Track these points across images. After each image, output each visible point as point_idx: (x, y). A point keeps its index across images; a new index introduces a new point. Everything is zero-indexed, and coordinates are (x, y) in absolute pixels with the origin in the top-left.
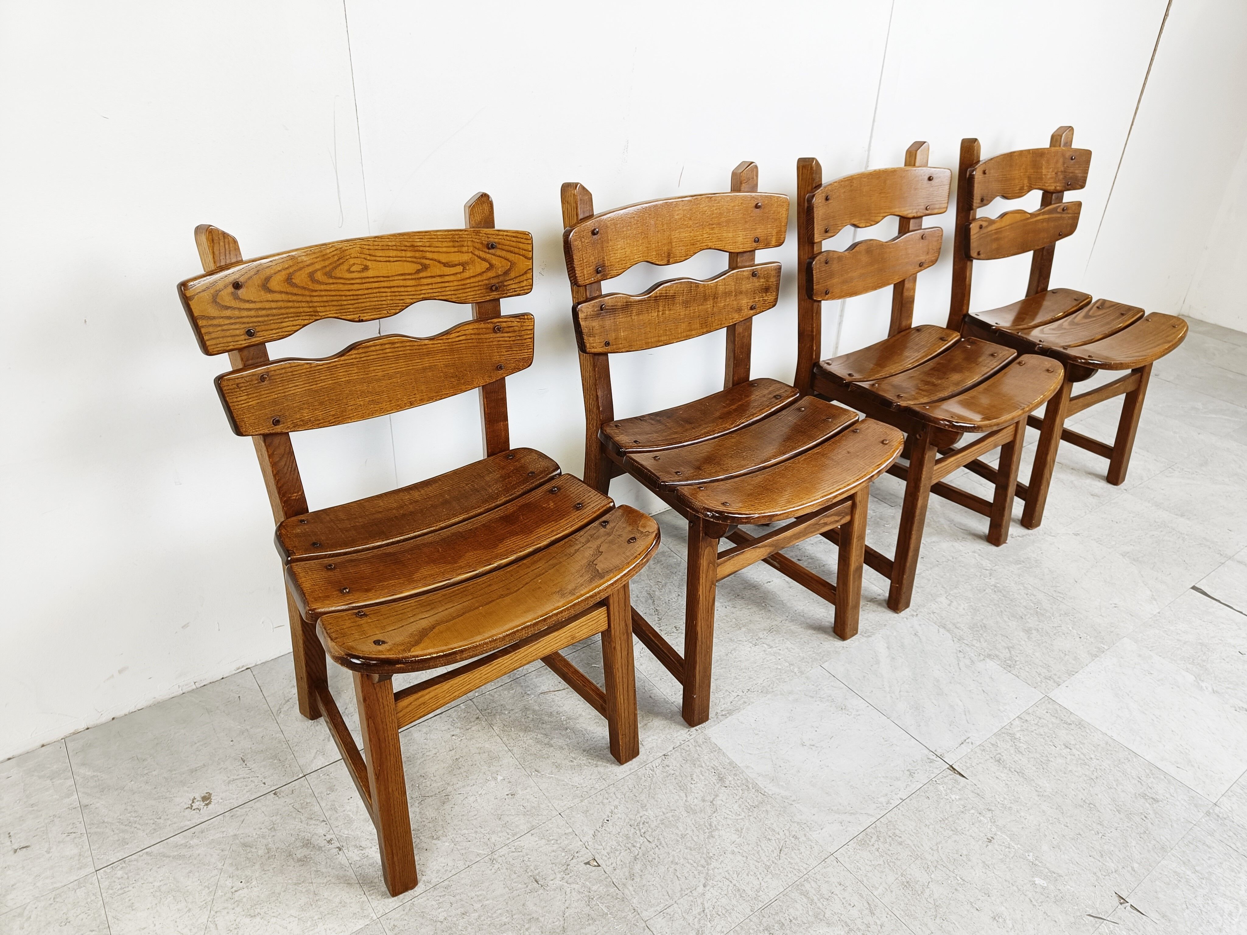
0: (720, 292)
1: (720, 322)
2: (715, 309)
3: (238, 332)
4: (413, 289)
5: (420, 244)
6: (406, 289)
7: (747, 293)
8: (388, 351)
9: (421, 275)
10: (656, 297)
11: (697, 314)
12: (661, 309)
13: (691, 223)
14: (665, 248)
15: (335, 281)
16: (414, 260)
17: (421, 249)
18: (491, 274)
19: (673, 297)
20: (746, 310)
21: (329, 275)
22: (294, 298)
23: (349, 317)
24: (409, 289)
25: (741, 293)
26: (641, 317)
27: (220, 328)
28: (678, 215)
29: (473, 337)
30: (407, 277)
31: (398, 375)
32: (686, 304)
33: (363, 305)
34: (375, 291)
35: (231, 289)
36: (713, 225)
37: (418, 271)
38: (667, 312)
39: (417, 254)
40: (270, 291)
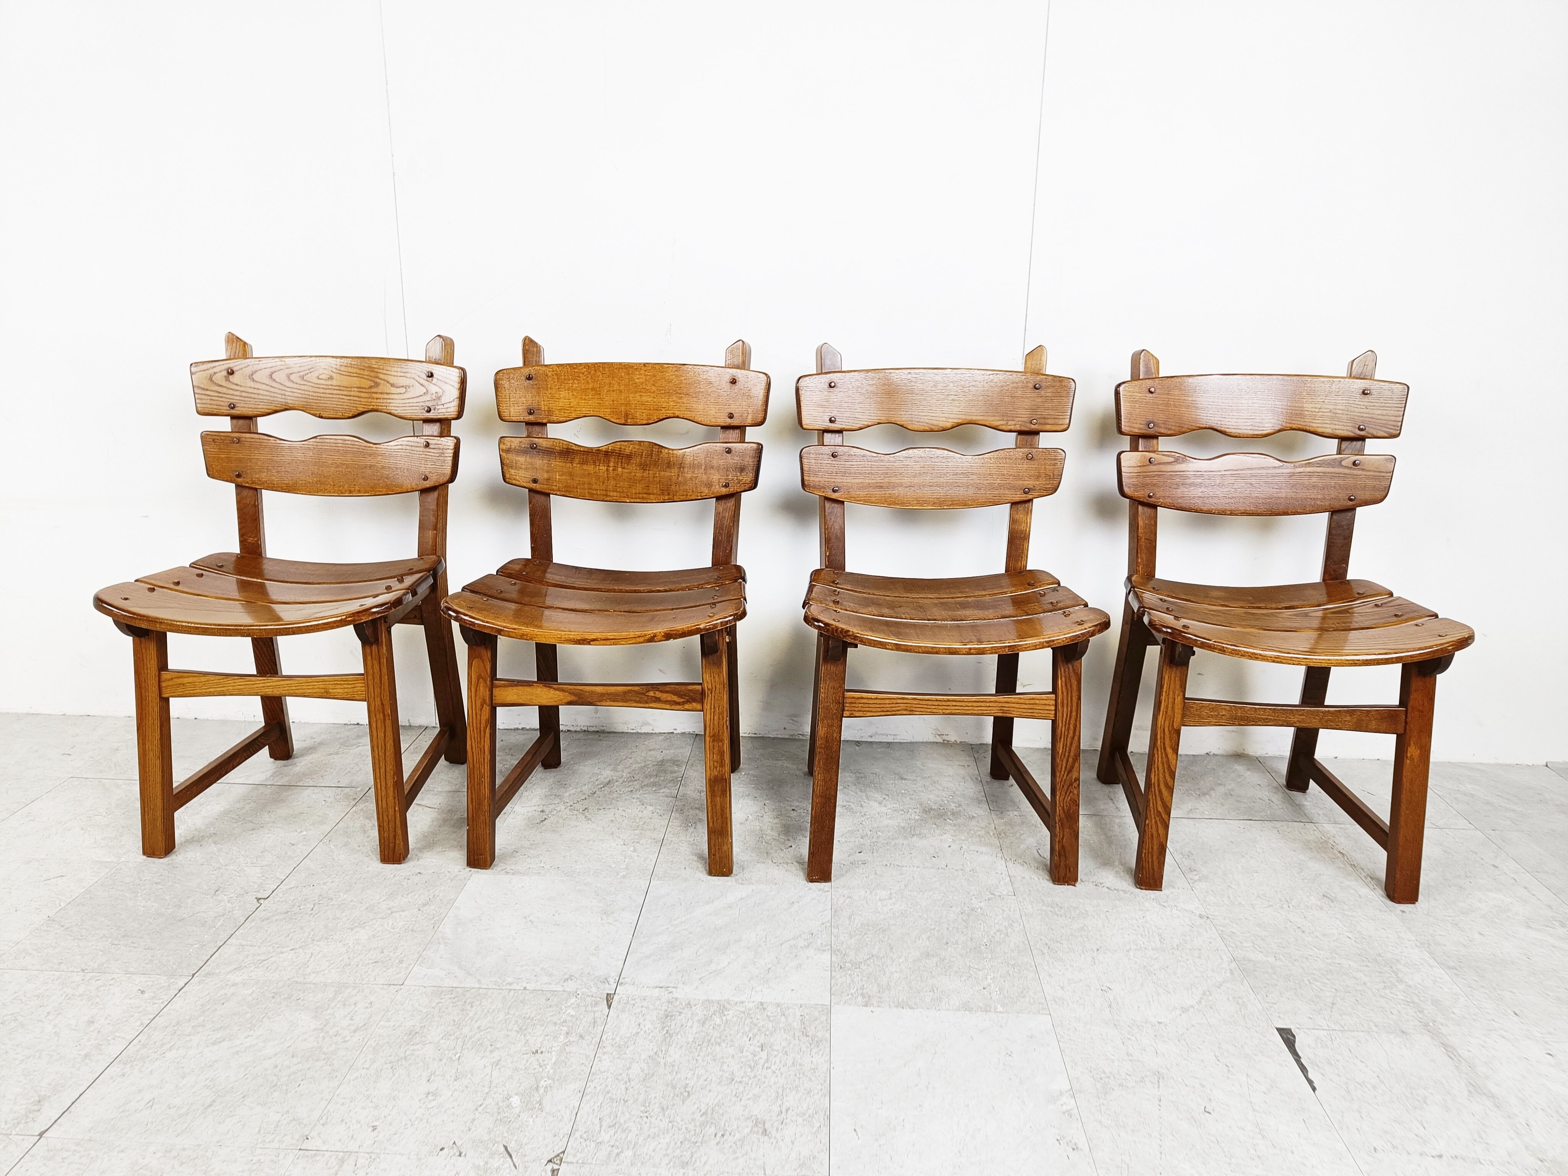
0: (687, 462)
1: (685, 493)
2: (680, 479)
3: (222, 404)
4: (365, 400)
5: (376, 366)
6: (360, 399)
7: (718, 469)
8: (339, 445)
9: (373, 390)
10: (607, 452)
11: (658, 479)
12: (611, 464)
13: (654, 388)
14: (623, 408)
15: (305, 383)
16: (370, 378)
17: (376, 370)
18: (427, 398)
19: (629, 457)
20: (717, 486)
21: (302, 378)
22: (272, 389)
23: (312, 412)
24: (362, 400)
25: (712, 467)
26: (585, 467)
27: (209, 398)
28: (638, 378)
29: (407, 447)
30: (362, 390)
31: (344, 466)
32: (644, 467)
33: (325, 405)
34: (335, 396)
35: (225, 373)
36: (681, 394)
37: (371, 387)
38: (620, 469)
39: (372, 374)
40: (253, 380)
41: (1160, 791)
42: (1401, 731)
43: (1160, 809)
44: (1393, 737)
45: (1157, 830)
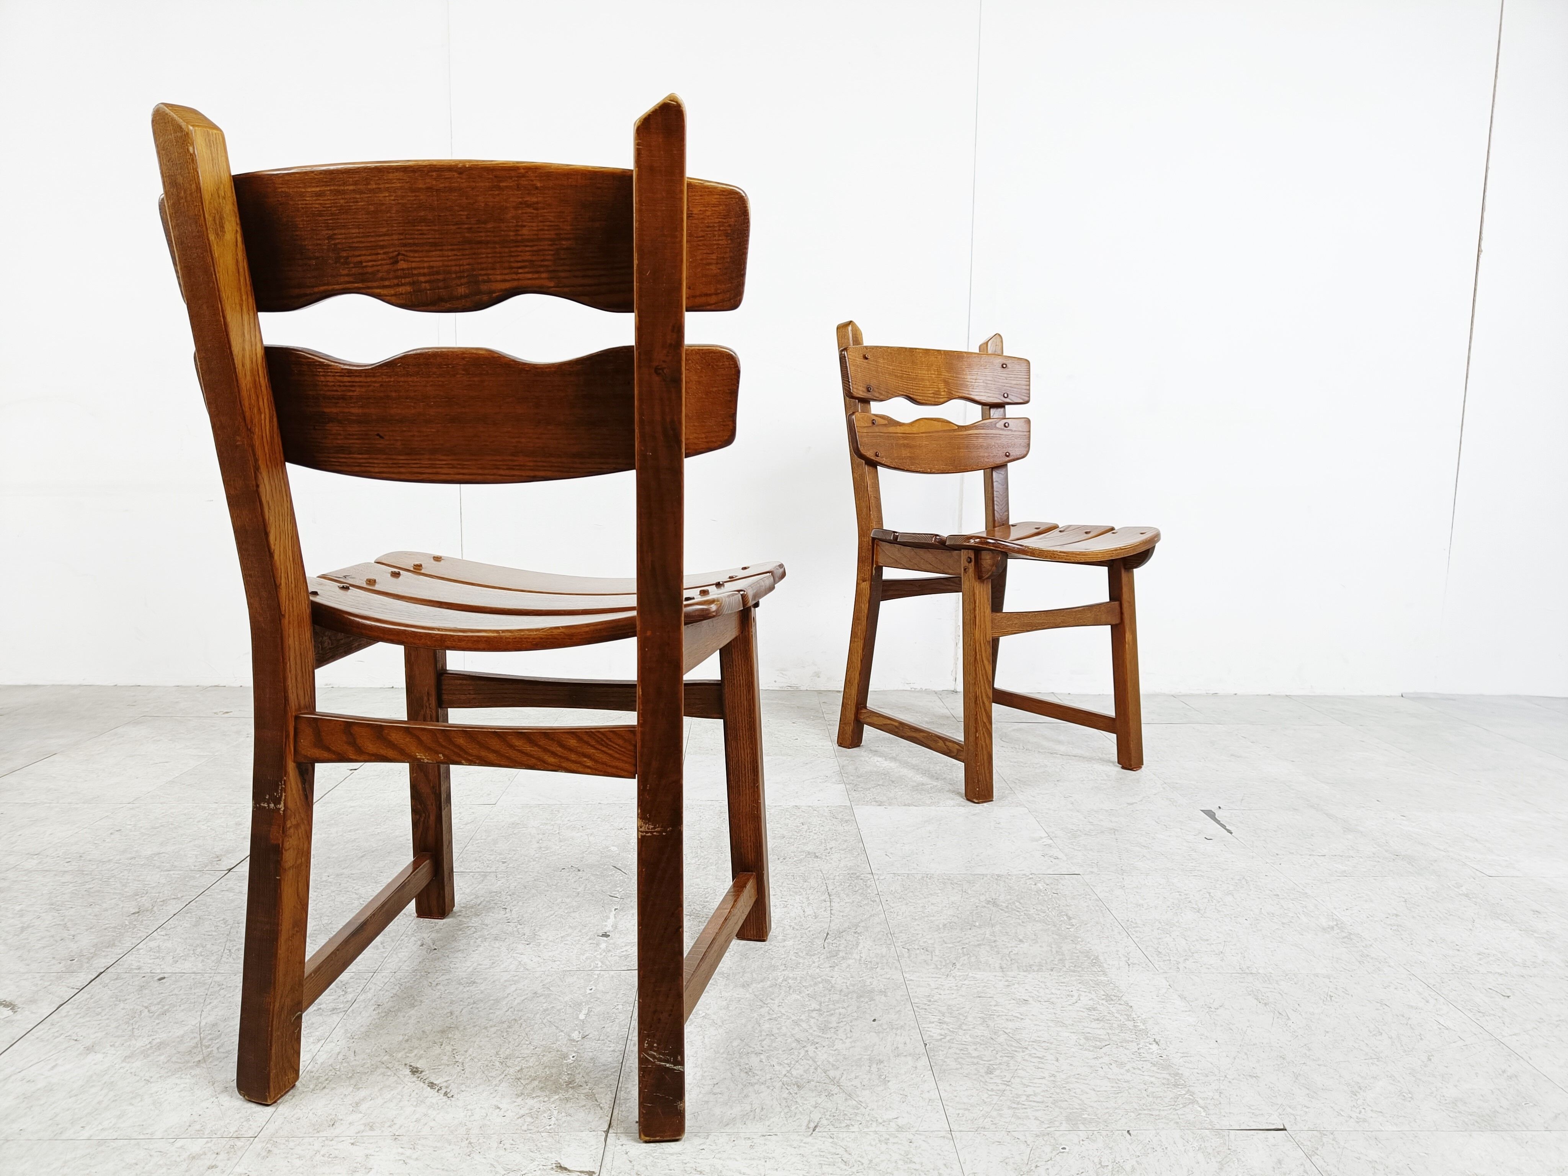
41: (983, 703)
42: (1116, 621)
43: (985, 721)
44: (1108, 629)
45: (985, 741)
